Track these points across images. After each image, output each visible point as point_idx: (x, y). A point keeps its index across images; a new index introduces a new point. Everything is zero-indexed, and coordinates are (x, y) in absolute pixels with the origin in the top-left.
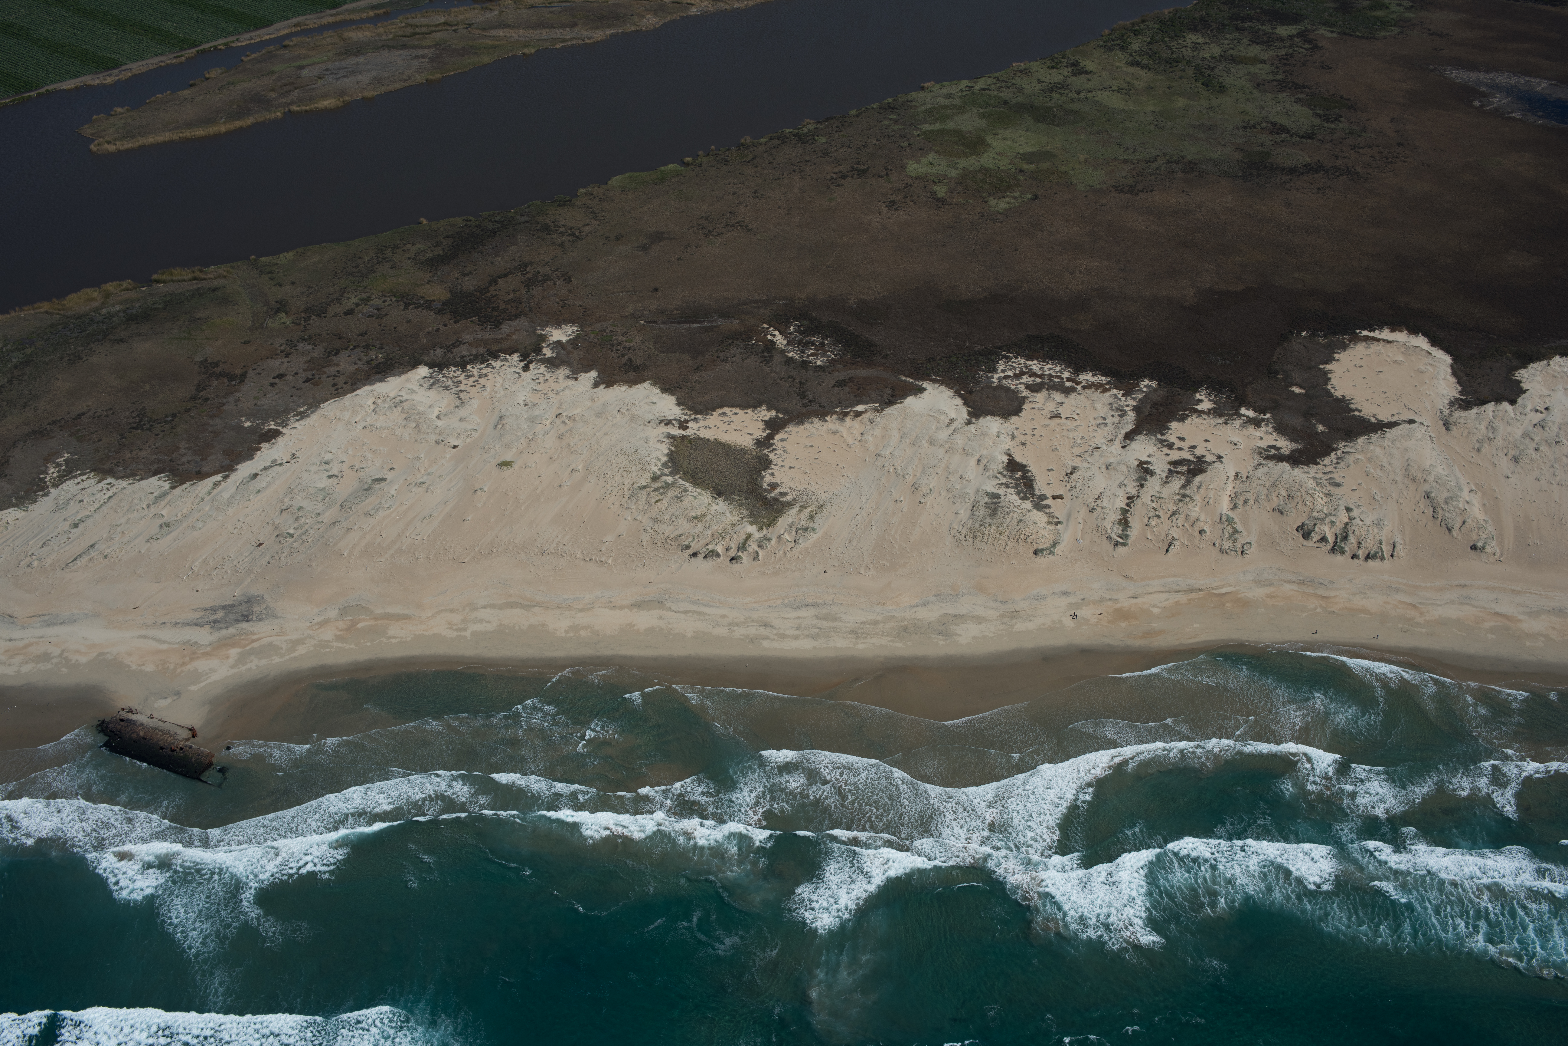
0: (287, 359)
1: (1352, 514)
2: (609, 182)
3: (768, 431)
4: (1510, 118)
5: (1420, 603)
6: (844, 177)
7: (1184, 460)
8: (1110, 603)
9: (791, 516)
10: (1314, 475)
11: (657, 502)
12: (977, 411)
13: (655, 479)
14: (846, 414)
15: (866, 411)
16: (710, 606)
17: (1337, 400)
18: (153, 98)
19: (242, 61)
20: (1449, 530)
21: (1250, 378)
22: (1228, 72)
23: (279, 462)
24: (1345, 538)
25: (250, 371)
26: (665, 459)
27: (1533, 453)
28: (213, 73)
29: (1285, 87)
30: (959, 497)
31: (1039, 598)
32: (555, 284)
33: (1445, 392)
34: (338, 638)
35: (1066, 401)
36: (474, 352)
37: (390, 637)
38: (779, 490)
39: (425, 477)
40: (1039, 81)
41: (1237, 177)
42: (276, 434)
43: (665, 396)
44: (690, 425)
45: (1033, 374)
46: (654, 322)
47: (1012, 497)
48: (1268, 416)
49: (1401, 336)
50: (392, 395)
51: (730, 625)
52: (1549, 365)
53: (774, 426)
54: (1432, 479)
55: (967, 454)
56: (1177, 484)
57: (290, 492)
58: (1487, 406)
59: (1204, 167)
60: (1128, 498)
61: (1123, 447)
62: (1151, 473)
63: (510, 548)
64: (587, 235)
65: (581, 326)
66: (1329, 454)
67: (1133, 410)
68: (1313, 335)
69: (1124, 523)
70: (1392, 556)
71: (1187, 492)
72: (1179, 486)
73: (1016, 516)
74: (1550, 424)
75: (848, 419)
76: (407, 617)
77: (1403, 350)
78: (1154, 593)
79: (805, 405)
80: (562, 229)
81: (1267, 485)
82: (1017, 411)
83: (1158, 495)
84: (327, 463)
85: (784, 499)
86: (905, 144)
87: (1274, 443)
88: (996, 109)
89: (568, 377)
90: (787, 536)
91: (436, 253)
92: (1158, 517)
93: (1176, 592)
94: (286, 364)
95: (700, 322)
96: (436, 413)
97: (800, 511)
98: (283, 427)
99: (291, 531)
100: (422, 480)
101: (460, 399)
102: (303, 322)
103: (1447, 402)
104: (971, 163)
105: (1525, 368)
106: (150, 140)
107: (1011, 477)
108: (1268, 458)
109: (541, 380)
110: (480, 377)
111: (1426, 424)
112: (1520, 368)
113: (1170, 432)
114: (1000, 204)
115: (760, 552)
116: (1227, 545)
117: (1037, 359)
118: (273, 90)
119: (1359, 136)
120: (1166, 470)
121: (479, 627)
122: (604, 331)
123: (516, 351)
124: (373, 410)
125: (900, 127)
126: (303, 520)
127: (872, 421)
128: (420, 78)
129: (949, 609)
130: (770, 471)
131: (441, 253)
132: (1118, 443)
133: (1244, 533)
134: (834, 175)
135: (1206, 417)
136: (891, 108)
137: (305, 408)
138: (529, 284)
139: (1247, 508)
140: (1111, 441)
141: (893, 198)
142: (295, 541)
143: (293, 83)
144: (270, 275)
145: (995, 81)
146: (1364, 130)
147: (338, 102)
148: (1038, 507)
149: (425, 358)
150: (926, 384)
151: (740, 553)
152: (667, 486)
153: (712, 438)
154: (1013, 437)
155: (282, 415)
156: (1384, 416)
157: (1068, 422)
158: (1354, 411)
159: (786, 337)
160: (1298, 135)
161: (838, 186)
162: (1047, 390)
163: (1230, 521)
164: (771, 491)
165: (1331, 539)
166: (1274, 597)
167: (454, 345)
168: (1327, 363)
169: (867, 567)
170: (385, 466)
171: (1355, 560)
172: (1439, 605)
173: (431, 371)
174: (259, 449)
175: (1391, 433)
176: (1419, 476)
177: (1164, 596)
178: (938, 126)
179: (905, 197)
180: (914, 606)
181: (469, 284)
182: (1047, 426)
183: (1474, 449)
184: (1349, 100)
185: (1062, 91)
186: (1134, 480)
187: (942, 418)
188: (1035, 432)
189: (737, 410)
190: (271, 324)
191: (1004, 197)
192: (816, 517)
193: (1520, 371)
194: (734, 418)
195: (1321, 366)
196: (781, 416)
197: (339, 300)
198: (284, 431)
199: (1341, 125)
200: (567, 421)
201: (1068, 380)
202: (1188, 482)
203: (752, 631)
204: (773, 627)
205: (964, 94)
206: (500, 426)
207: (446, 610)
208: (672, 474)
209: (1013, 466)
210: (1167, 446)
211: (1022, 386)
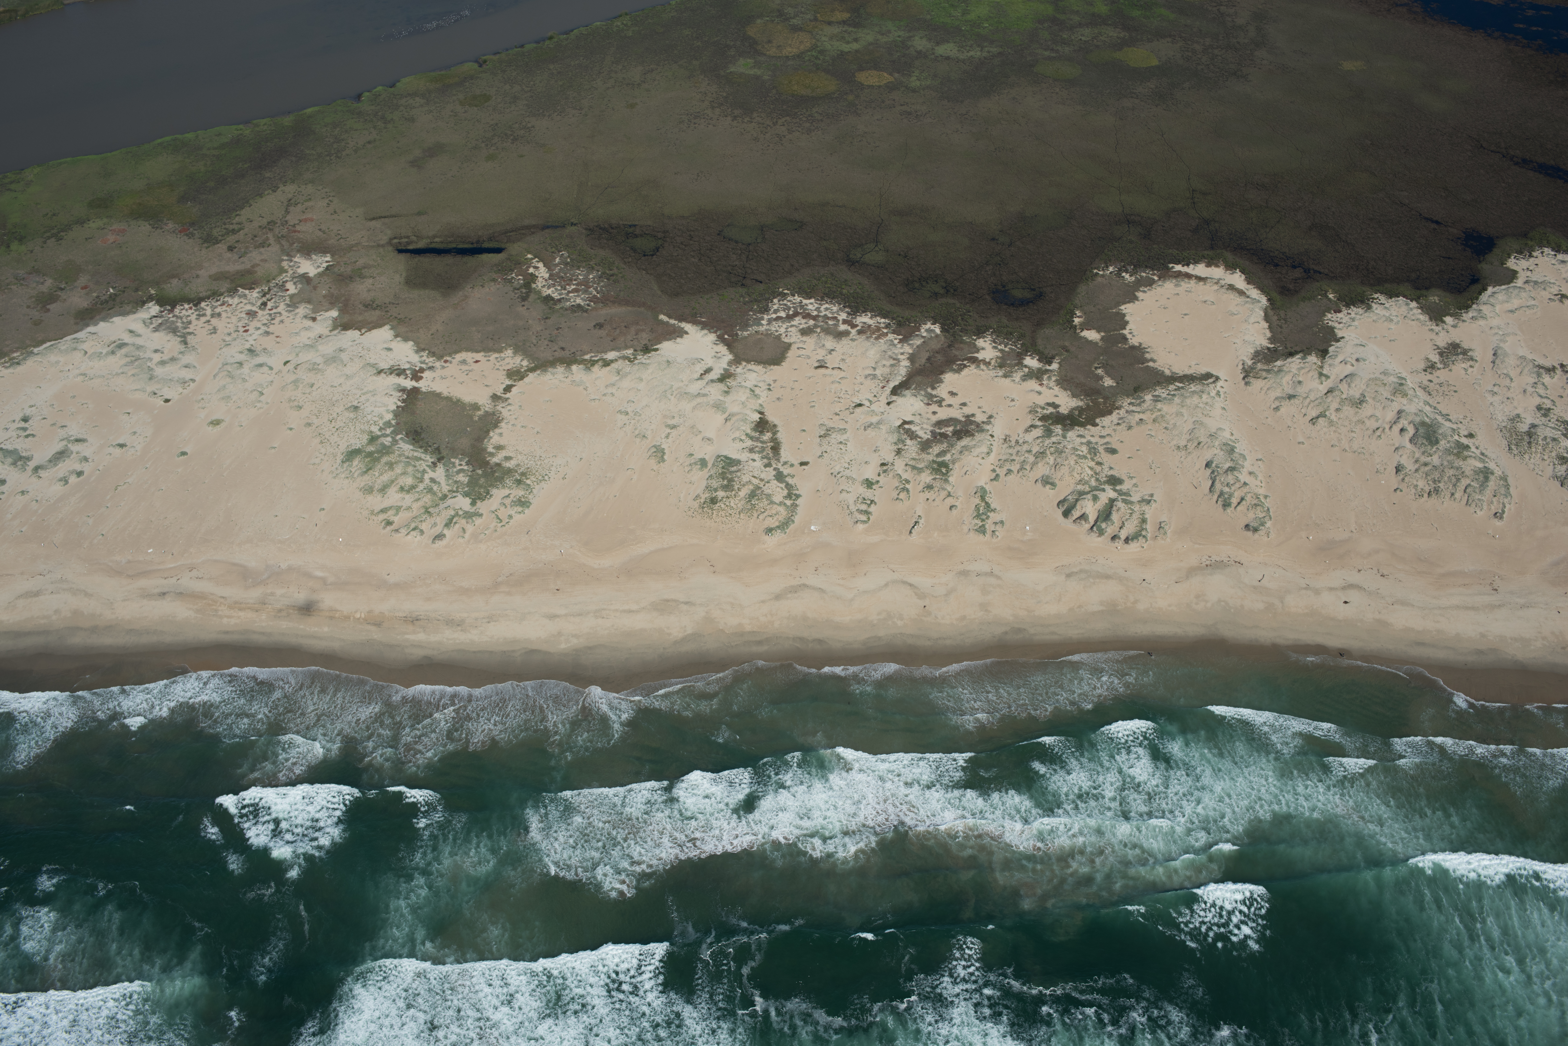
1: (1122, 487)
3: (507, 383)
9: (509, 488)
10: (1088, 438)
11: (369, 469)
12: (738, 359)
13: (372, 441)
14: (593, 363)
15: (617, 359)
20: (1225, 507)
21: (1044, 323)
24: (1107, 516)
26: (390, 416)
27: (1333, 414)
33: (1253, 340)
35: (837, 347)
36: (212, 287)
38: (504, 454)
39: (128, 437)
43: (403, 341)
44: (424, 375)
45: (807, 316)
47: (754, 464)
48: (1054, 366)
49: (1217, 272)
50: (111, 338)
52: (1371, 308)
53: (514, 376)
54: (1217, 445)
55: (715, 412)
56: (937, 449)
58: (1292, 359)
59: (1040, 69)
60: (881, 466)
61: (889, 404)
65: (333, 256)
67: (908, 359)
68: (1121, 270)
69: (870, 496)
70: (1156, 538)
71: (947, 459)
72: (939, 452)
73: (752, 488)
74: (1357, 378)
75: (595, 369)
77: (1216, 288)
79: (553, 352)
81: (1035, 451)
82: (779, 360)
83: (913, 463)
84: (26, 420)
85: (507, 465)
87: (1053, 400)
89: (306, 317)
90: (500, 511)
92: (908, 489)
96: (156, 359)
97: (521, 479)
101: (185, 343)
103: (1253, 352)
105: (1343, 311)
107: (758, 440)
108: (1043, 418)
109: (277, 320)
111: (1223, 378)
112: (1337, 312)
113: (942, 385)
115: (467, 530)
116: (977, 524)
117: (815, 297)
120: (929, 432)
122: (357, 262)
123: (257, 286)
127: (620, 372)
130: (498, 431)
132: (883, 399)
133: (998, 510)
135: (985, 367)
137: (17, 354)
139: (1008, 480)
140: (877, 396)
148: (780, 476)
149: (158, 294)
150: (687, 327)
151: (445, 531)
152: (384, 449)
153: (444, 393)
154: (770, 391)
157: (834, 373)
158: (1148, 361)
159: (549, 270)
162: (819, 334)
163: (985, 495)
164: (495, 455)
165: (1092, 517)
168: (1126, 303)
170: (90, 424)
171: (1115, 542)
173: (162, 309)
175: (1183, 389)
176: (1204, 441)
182: (810, 377)
183: (1271, 408)
186: (892, 444)
187: (697, 368)
188: (795, 385)
189: (480, 356)
192: (537, 488)
193: (1337, 315)
194: (474, 365)
195: (1120, 307)
196: (526, 363)
200: (293, 371)
202: (951, 446)
208: (393, 434)
209: (764, 425)
210: (936, 402)
211: (793, 329)
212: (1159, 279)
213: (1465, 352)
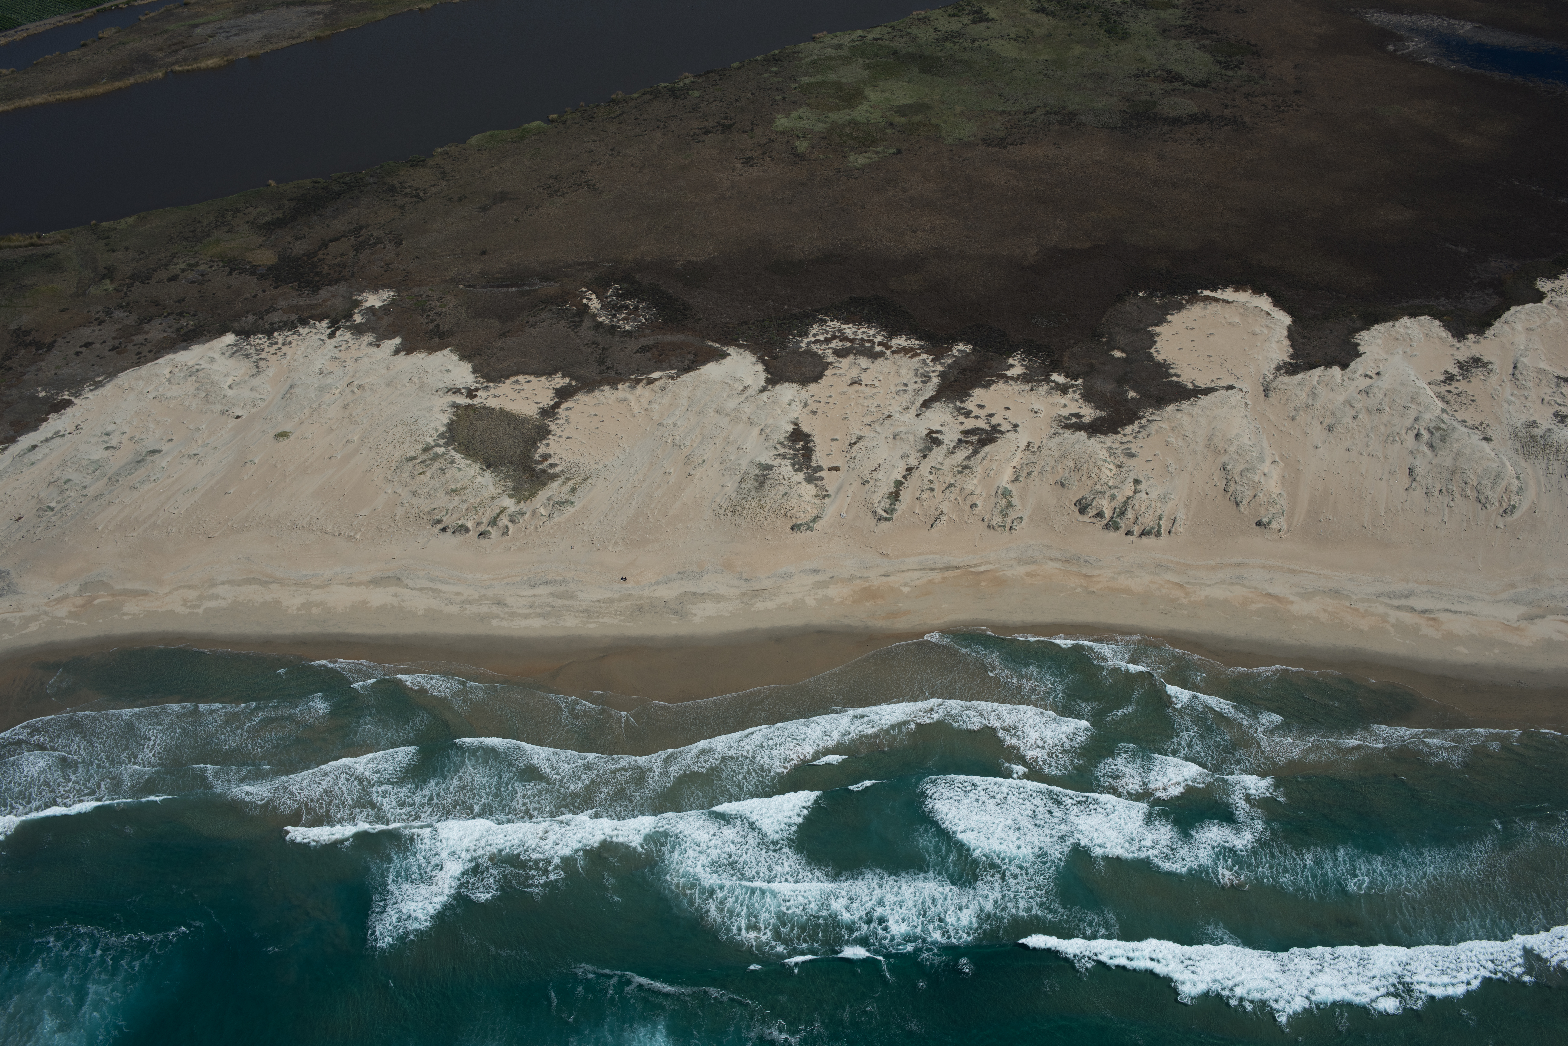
0: (100, 327)
1: (1139, 487)
2: (469, 141)
3: (556, 400)
4: (1422, 63)
5: (1188, 583)
6: (707, 133)
7: (978, 429)
8: (859, 582)
9: (553, 489)
10: (1109, 444)
11: (420, 474)
12: (775, 378)
13: (426, 450)
14: (638, 381)
15: (661, 378)
16: (447, 583)
17: (1159, 365)
18: (41, 59)
19: (140, 20)
20: (1237, 504)
21: (1072, 342)
22: (1136, 17)
23: (62, 433)
24: (1123, 513)
25: (60, 340)
26: (443, 429)
27: (1350, 421)
28: (108, 33)
29: (1191, 33)
30: (730, 469)
31: (786, 576)
32: (384, 248)
33: (1275, 356)
34: (71, 615)
35: (871, 366)
36: (285, 319)
37: (124, 614)
38: (550, 461)
39: (200, 449)
40: (936, 30)
41: (1116, 128)
42: (68, 403)
43: (462, 363)
44: (479, 393)
45: (846, 339)
46: (474, 286)
47: (786, 469)
48: (1080, 381)
49: (1244, 297)
50: (190, 364)
51: (463, 602)
52: (1393, 326)
53: (563, 394)
54: (1233, 449)
55: (751, 423)
56: (962, 454)
57: (64, 464)
58: (1314, 371)
59: (1083, 118)
60: (907, 470)
61: (917, 416)
62: (937, 442)
63: (264, 522)
64: (430, 197)
65: (398, 291)
66: (1132, 423)
67: (939, 376)
68: (1151, 295)
69: (895, 496)
70: (1169, 532)
71: (971, 463)
72: (964, 457)
73: (782, 489)
74: (1376, 390)
75: (639, 387)
76: (145, 593)
77: (1241, 311)
78: (908, 570)
79: (601, 373)
80: (408, 190)
81: (1057, 455)
82: (817, 378)
83: (938, 466)
84: (108, 434)
85: (552, 471)
86: (780, 97)
87: (1077, 411)
88: (884, 60)
89: (370, 344)
90: (542, 511)
91: (275, 217)
92: (932, 490)
93: (931, 569)
94: (97, 332)
95: (519, 286)
96: (230, 381)
97: (564, 483)
98: (76, 397)
99: (53, 505)
100: (196, 452)
101: (257, 367)
102: (125, 289)
103: (1274, 366)
104: (840, 117)
105: (1368, 329)
106: (27, 102)
107: (791, 448)
108: (1067, 427)
109: (343, 348)
110: (284, 344)
111: (1245, 390)
112: (1362, 330)
113: (971, 399)
114: (860, 160)
115: (511, 526)
116: (997, 520)
117: (853, 322)
118: (160, 49)
119: (1256, 83)
120: (956, 440)
121: (213, 604)
122: (421, 296)
123: (326, 318)
124: (169, 380)
125: (779, 79)
126: (67, 493)
127: (662, 389)
128: (309, 35)
129: (690, 587)
130: (545, 442)
131: (281, 216)
132: (913, 411)
133: (1019, 507)
134: (697, 131)
135: (1012, 383)
136: (776, 60)
137: (103, 377)
138: (358, 248)
139: (1029, 481)
140: (907, 408)
141: (750, 154)
142: (54, 515)
143: (183, 42)
144: (105, 241)
145: (890, 30)
146: (1263, 77)
147: (221, 62)
148: (809, 479)
149: (236, 325)
150: (731, 350)
151: (489, 528)
152: (437, 457)
153: (497, 408)
154: (806, 405)
155: (77, 385)
156: (1203, 382)
157: (868, 389)
158: (1172, 376)
159: (602, 301)
160: (1191, 83)
161: (699, 142)
162: (855, 355)
163: (1006, 494)
164: (540, 462)
165: (1108, 514)
166: (1034, 576)
167: (267, 312)
168: (1157, 325)
169: (616, 543)
170: (165, 438)
171: (1129, 536)
172: (1208, 585)
173: (238, 338)
174: (46, 420)
175: (1204, 400)
176: (1221, 446)
177: (918, 574)
178: (819, 78)
179: (764, 153)
180: (654, 584)
181: (299, 248)
182: (843, 393)
183: (1289, 417)
184: (1256, 45)
185: (956, 40)
186: (918, 451)
187: (736, 385)
188: (830, 400)
189: (532, 378)
190: (93, 290)
191: (866, 152)
192: (578, 490)
193: (1361, 333)
194: (526, 386)
195: (1150, 329)
196: (574, 383)
197: (166, 266)
198: (76, 401)
199: (1240, 72)
200: (356, 390)
201: (880, 344)
202: (975, 452)
203: (484, 609)
204: (506, 605)
205: (855, 44)
206: (288, 396)
207: (185, 587)
208: (446, 445)
209: (798, 435)
210: (964, 414)
211: (830, 350)
212: (1188, 303)
213: (1485, 365)
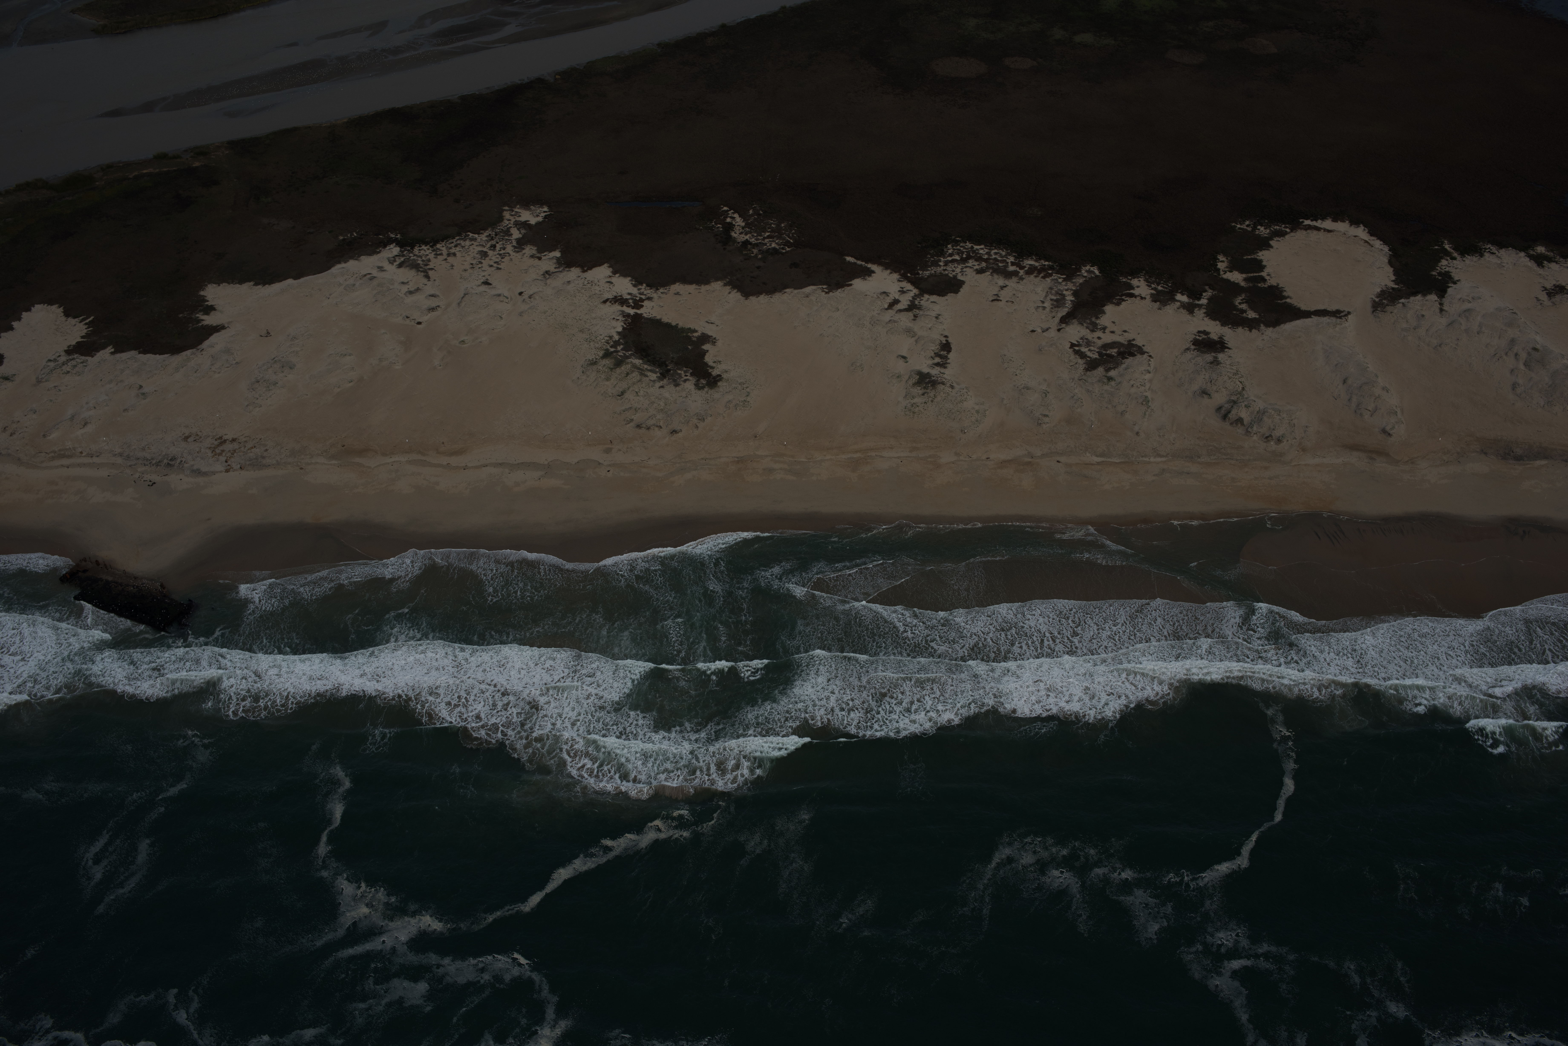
7: (1115, 343)
11: (607, 377)
12: (922, 291)
13: (607, 355)
15: (815, 292)
17: (1272, 287)
21: (1192, 268)
26: (618, 336)
30: (894, 377)
33: (1380, 281)
35: (1008, 285)
38: (722, 367)
43: (621, 277)
44: (644, 304)
45: (980, 259)
48: (1202, 302)
50: (363, 272)
52: (1484, 257)
54: (1352, 365)
58: (1416, 297)
61: (1058, 330)
62: (1081, 355)
65: (552, 208)
67: (1072, 294)
70: (1303, 438)
74: (1475, 314)
77: (1342, 239)
82: (955, 291)
87: (1204, 328)
89: (533, 256)
100: (385, 354)
101: (427, 276)
103: (1380, 291)
105: (1460, 259)
108: (1196, 342)
109: (507, 259)
112: (1454, 259)
113: (1105, 315)
115: (699, 425)
117: (984, 243)
120: (1096, 352)
123: (484, 231)
127: (818, 302)
132: (1053, 326)
135: (1141, 302)
140: (1048, 324)
149: (397, 237)
151: (680, 426)
152: (618, 362)
156: (1313, 305)
157: (1008, 305)
158: (1285, 298)
159: (745, 220)
162: (991, 274)
164: (713, 368)
168: (1262, 251)
171: (1267, 442)
173: (402, 249)
182: (987, 309)
186: (1064, 362)
187: (885, 299)
193: (1453, 262)
195: (1257, 254)
200: (528, 300)
202: (1117, 364)
206: (463, 303)
208: (624, 350)
210: (1101, 329)
211: (967, 269)
212: (1292, 231)
